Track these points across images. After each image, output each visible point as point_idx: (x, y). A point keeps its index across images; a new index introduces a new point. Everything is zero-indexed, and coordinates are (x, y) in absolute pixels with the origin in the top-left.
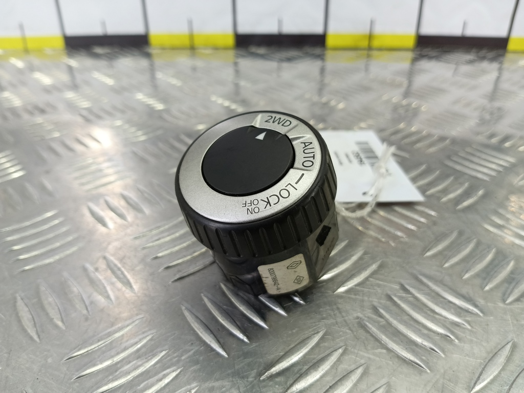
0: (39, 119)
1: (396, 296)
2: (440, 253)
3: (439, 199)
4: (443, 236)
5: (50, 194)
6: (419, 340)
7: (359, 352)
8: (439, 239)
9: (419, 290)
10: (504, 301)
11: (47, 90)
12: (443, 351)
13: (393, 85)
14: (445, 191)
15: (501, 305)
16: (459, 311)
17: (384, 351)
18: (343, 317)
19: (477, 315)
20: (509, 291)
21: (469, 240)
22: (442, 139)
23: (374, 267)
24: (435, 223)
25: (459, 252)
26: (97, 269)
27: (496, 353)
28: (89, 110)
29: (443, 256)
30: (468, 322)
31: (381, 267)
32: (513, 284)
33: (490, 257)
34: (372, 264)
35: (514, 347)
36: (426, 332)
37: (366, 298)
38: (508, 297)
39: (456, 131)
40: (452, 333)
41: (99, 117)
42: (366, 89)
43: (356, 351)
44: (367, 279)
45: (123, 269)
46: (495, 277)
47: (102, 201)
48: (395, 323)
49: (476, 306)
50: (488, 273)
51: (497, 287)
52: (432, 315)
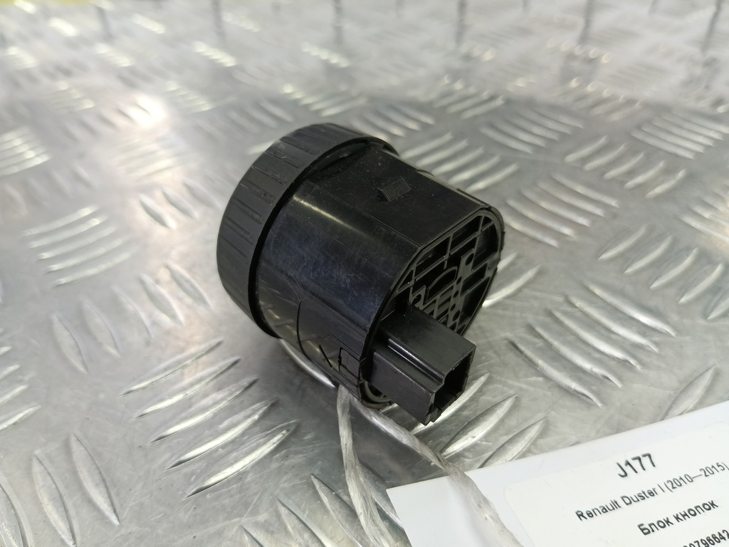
0: (63, 85)
1: (558, 310)
2: (621, 255)
3: (623, 183)
4: (626, 233)
5: (87, 184)
6: (587, 365)
7: (508, 380)
8: (618, 237)
9: (591, 303)
10: (705, 316)
11: (71, 43)
12: (620, 379)
13: (564, 26)
14: (632, 173)
15: (701, 322)
16: (644, 330)
17: (541, 379)
18: (486, 338)
19: (668, 335)
20: (712, 304)
21: (660, 238)
22: (630, 102)
23: (530, 274)
24: (615, 216)
25: (647, 253)
26: (157, 282)
27: (690, 383)
28: (132, 70)
29: (626, 258)
30: (656, 344)
31: (540, 273)
32: (717, 298)
33: (688, 261)
34: (526, 271)
35: (717, 374)
36: (597, 355)
37: (518, 314)
38: (712, 311)
39: (651, 91)
40: (634, 357)
41: (146, 79)
42: (524, 32)
43: (503, 379)
44: (519, 290)
45: (193, 281)
46: (695, 286)
47: (158, 194)
48: (556, 343)
49: (667, 323)
50: (685, 283)
51: (698, 298)
52: (608, 335)
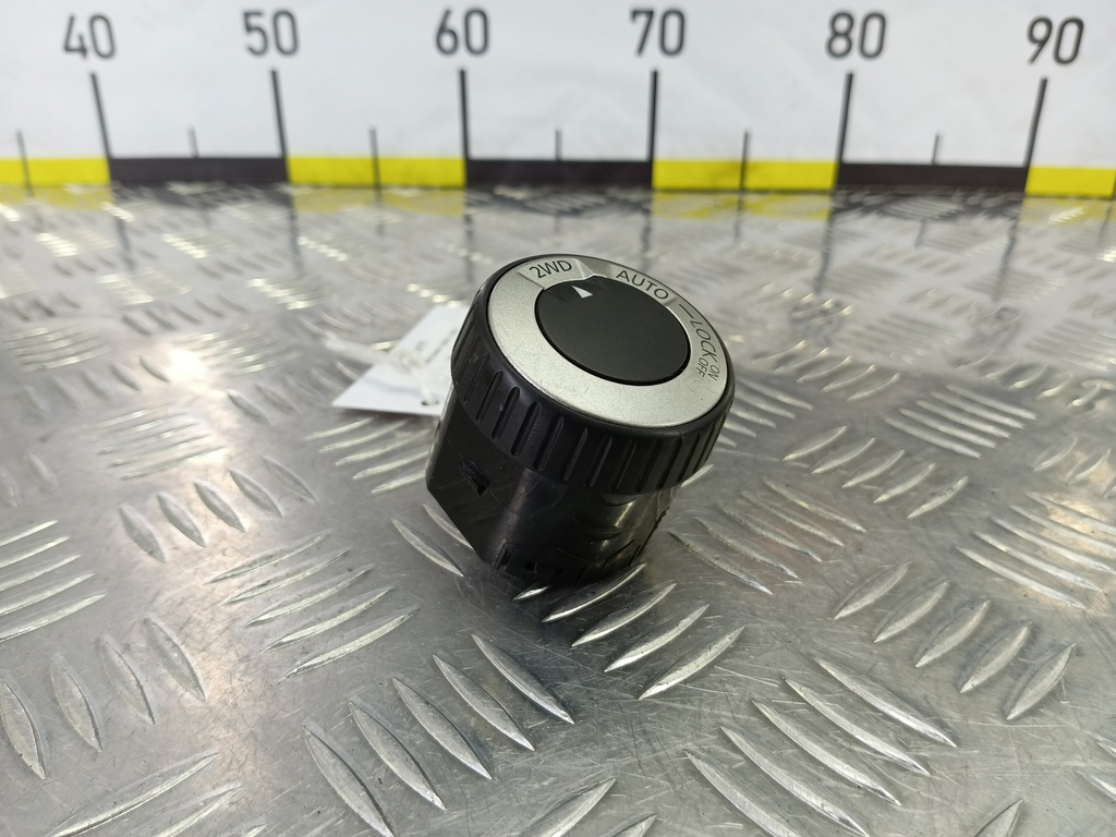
0: (40, 328)
1: (769, 703)
2: (869, 610)
3: (871, 496)
4: (880, 575)
6: (814, 801)
7: (685, 829)
8: (864, 583)
9: (821, 691)
10: (1003, 714)
11: (63, 269)
12: (868, 827)
13: (788, 264)
14: (884, 481)
15: (999, 723)
16: (905, 738)
17: (740, 826)
18: (654, 751)
19: (944, 745)
20: (1015, 692)
21: (930, 585)
22: (883, 373)
23: (727, 641)
24: (859, 549)
25: (909, 610)
26: (127, 647)
27: (982, 830)
28: (147, 310)
29: (875, 616)
30: (924, 762)
31: (740, 640)
32: (1024, 678)
33: (974, 620)
34: (722, 636)
35: (1023, 815)
36: (832, 783)
37: (706, 710)
38: (1012, 707)
39: (912, 358)
40: (889, 785)
41: (167, 326)
42: (731, 272)
43: (678, 827)
44: (710, 667)
45: (183, 648)
46: (987, 663)
47: (153, 502)
48: (764, 763)
49: (942, 726)
50: (971, 654)
51: (989, 684)
52: (846, 745)
